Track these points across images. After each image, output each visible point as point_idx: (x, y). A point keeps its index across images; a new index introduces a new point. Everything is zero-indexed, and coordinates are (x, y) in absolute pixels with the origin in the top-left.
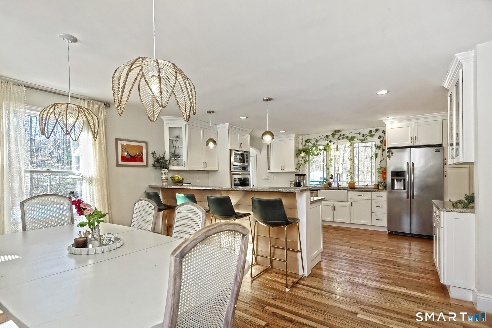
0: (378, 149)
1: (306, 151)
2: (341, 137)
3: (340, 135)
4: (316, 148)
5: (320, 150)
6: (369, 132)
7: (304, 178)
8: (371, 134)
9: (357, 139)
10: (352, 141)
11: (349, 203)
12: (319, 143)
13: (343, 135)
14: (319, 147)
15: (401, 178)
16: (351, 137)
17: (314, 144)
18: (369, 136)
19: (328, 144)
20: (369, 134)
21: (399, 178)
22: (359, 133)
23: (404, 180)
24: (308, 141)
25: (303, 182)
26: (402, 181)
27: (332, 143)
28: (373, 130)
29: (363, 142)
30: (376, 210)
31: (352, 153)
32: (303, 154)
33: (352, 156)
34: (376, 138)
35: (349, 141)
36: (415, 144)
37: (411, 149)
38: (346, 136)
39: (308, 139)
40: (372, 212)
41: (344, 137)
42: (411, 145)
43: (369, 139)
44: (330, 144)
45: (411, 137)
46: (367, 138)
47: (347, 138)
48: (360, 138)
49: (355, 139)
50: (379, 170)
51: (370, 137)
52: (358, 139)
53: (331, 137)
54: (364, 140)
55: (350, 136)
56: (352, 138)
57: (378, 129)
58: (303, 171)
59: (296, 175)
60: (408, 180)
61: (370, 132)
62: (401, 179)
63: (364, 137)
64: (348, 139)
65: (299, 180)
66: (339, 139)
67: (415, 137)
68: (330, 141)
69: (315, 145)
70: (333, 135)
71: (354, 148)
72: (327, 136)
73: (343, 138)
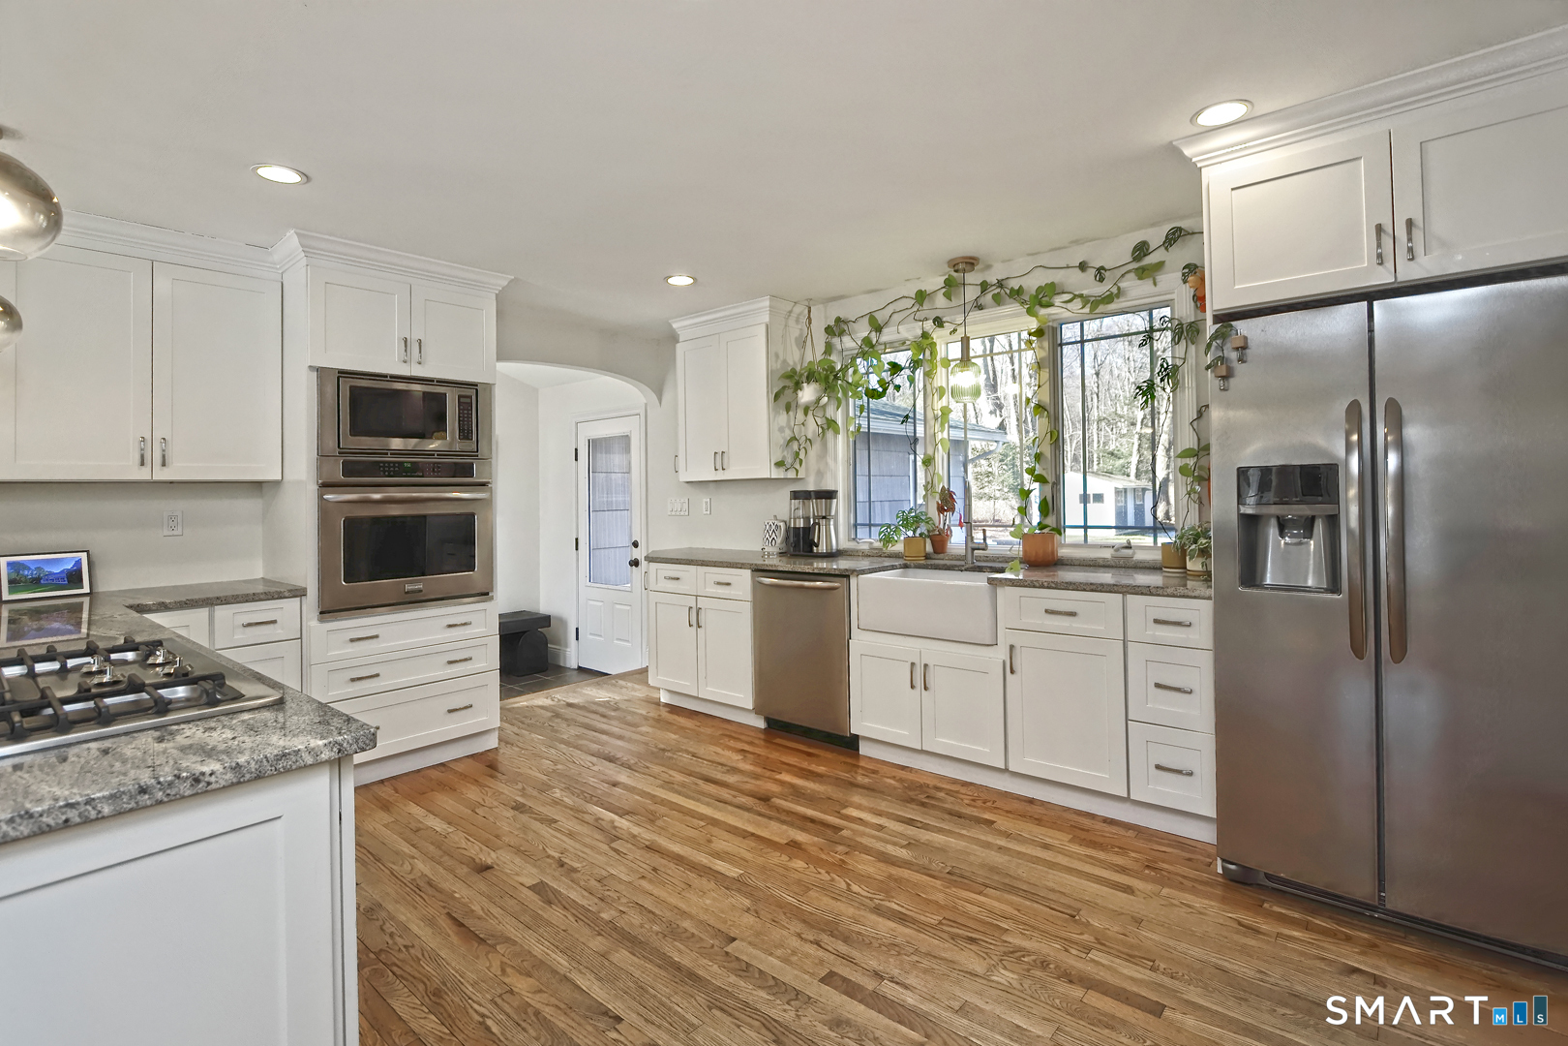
0: (1183, 342)
1: (829, 379)
2: (989, 297)
3: (984, 287)
4: (875, 362)
5: (895, 368)
6: (1133, 254)
7: (828, 508)
8: (1149, 260)
9: (1067, 297)
10: (1043, 312)
11: (1000, 654)
12: (888, 335)
13: (1000, 284)
14: (887, 358)
15: (1305, 510)
16: (1040, 289)
17: (867, 341)
18: (1132, 275)
19: (925, 335)
20: (1135, 265)
21: (1292, 511)
22: (1083, 266)
23: (1333, 522)
24: (837, 328)
25: (823, 529)
26: (1319, 528)
27: (949, 328)
28: (1156, 236)
29: (1101, 308)
30: (1151, 705)
31: (1045, 374)
32: (808, 393)
33: (1046, 388)
34: (1171, 281)
35: (1030, 312)
36: (1410, 273)
37: (1376, 304)
38: (1014, 284)
39: (838, 320)
40: (1127, 719)
41: (1004, 293)
42: (1383, 277)
43: (1137, 289)
44: (939, 336)
45: (1379, 229)
46: (1123, 285)
47: (1017, 294)
48: (1085, 292)
49: (1058, 300)
50: (1191, 462)
51: (1140, 278)
52: (1075, 296)
53: (940, 301)
54: (1109, 299)
55: (1032, 283)
56: (1042, 298)
57: (1180, 229)
58: (820, 474)
59: (795, 495)
60: (1354, 523)
61: (1141, 250)
62: (1313, 519)
63: (1101, 280)
64: (1023, 303)
65: (807, 519)
66: (980, 307)
67: (1410, 223)
68: (939, 322)
69: (872, 346)
70: (951, 286)
71: (1057, 345)
72: (921, 297)
73: (998, 300)
